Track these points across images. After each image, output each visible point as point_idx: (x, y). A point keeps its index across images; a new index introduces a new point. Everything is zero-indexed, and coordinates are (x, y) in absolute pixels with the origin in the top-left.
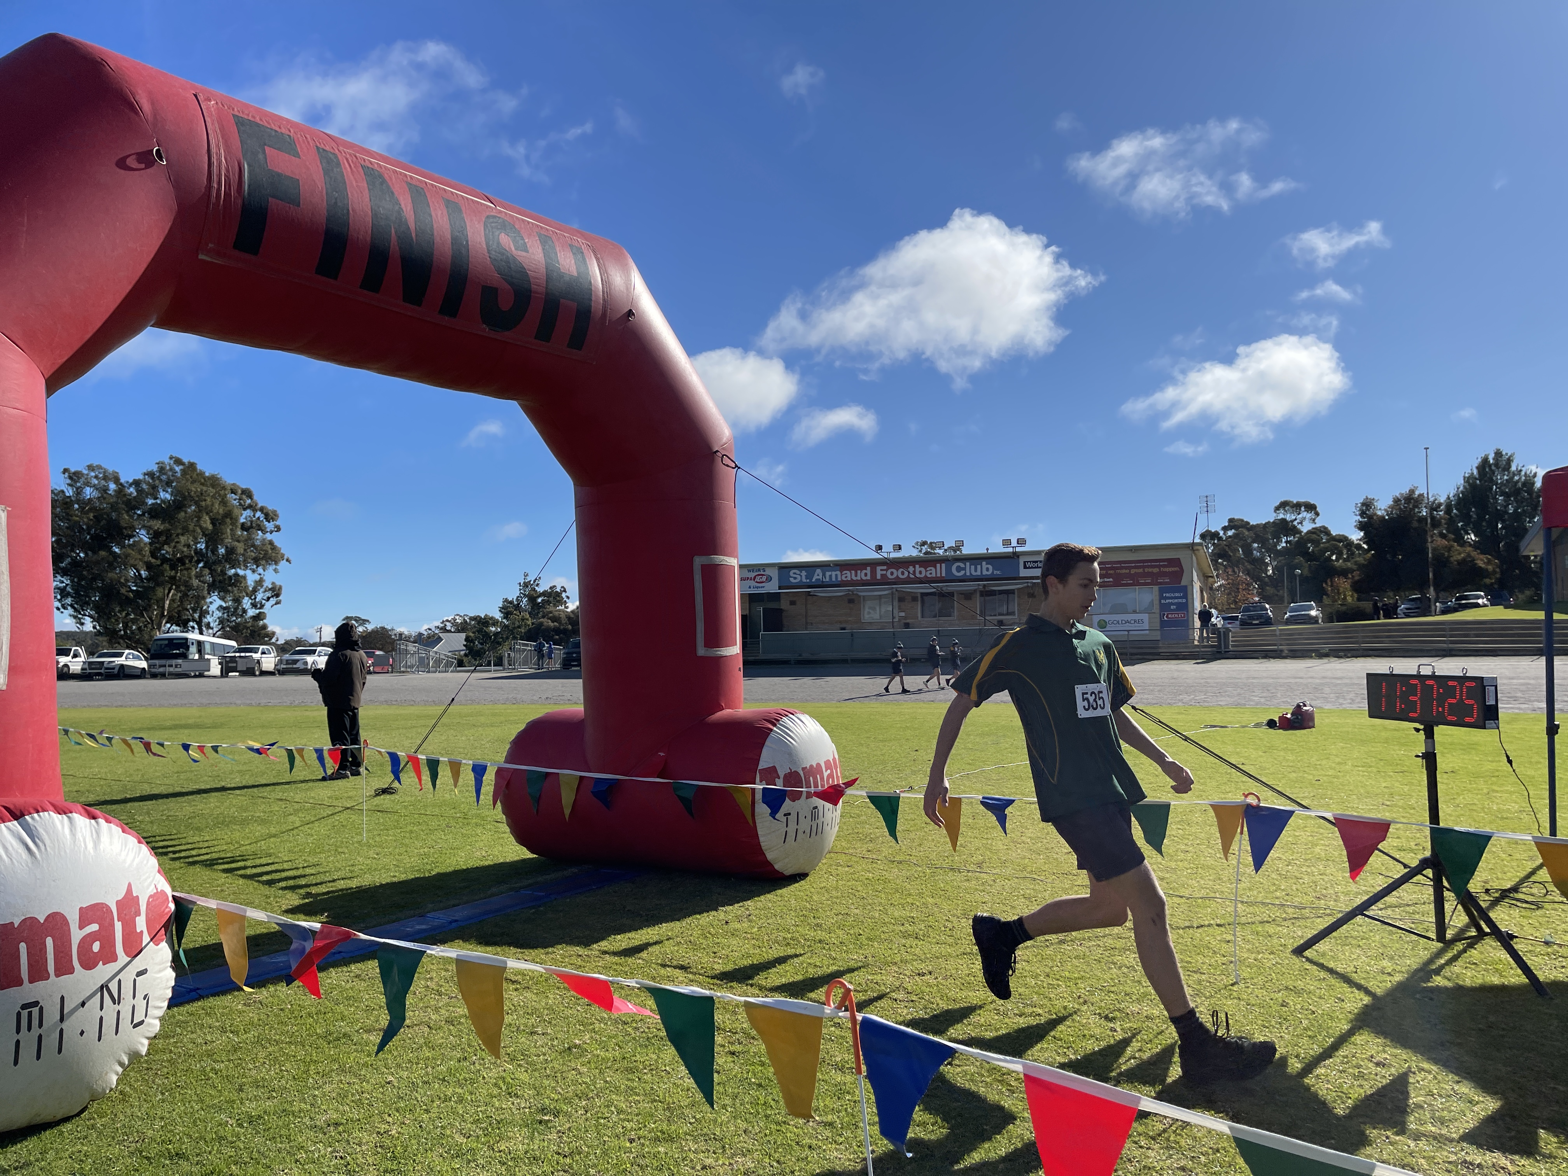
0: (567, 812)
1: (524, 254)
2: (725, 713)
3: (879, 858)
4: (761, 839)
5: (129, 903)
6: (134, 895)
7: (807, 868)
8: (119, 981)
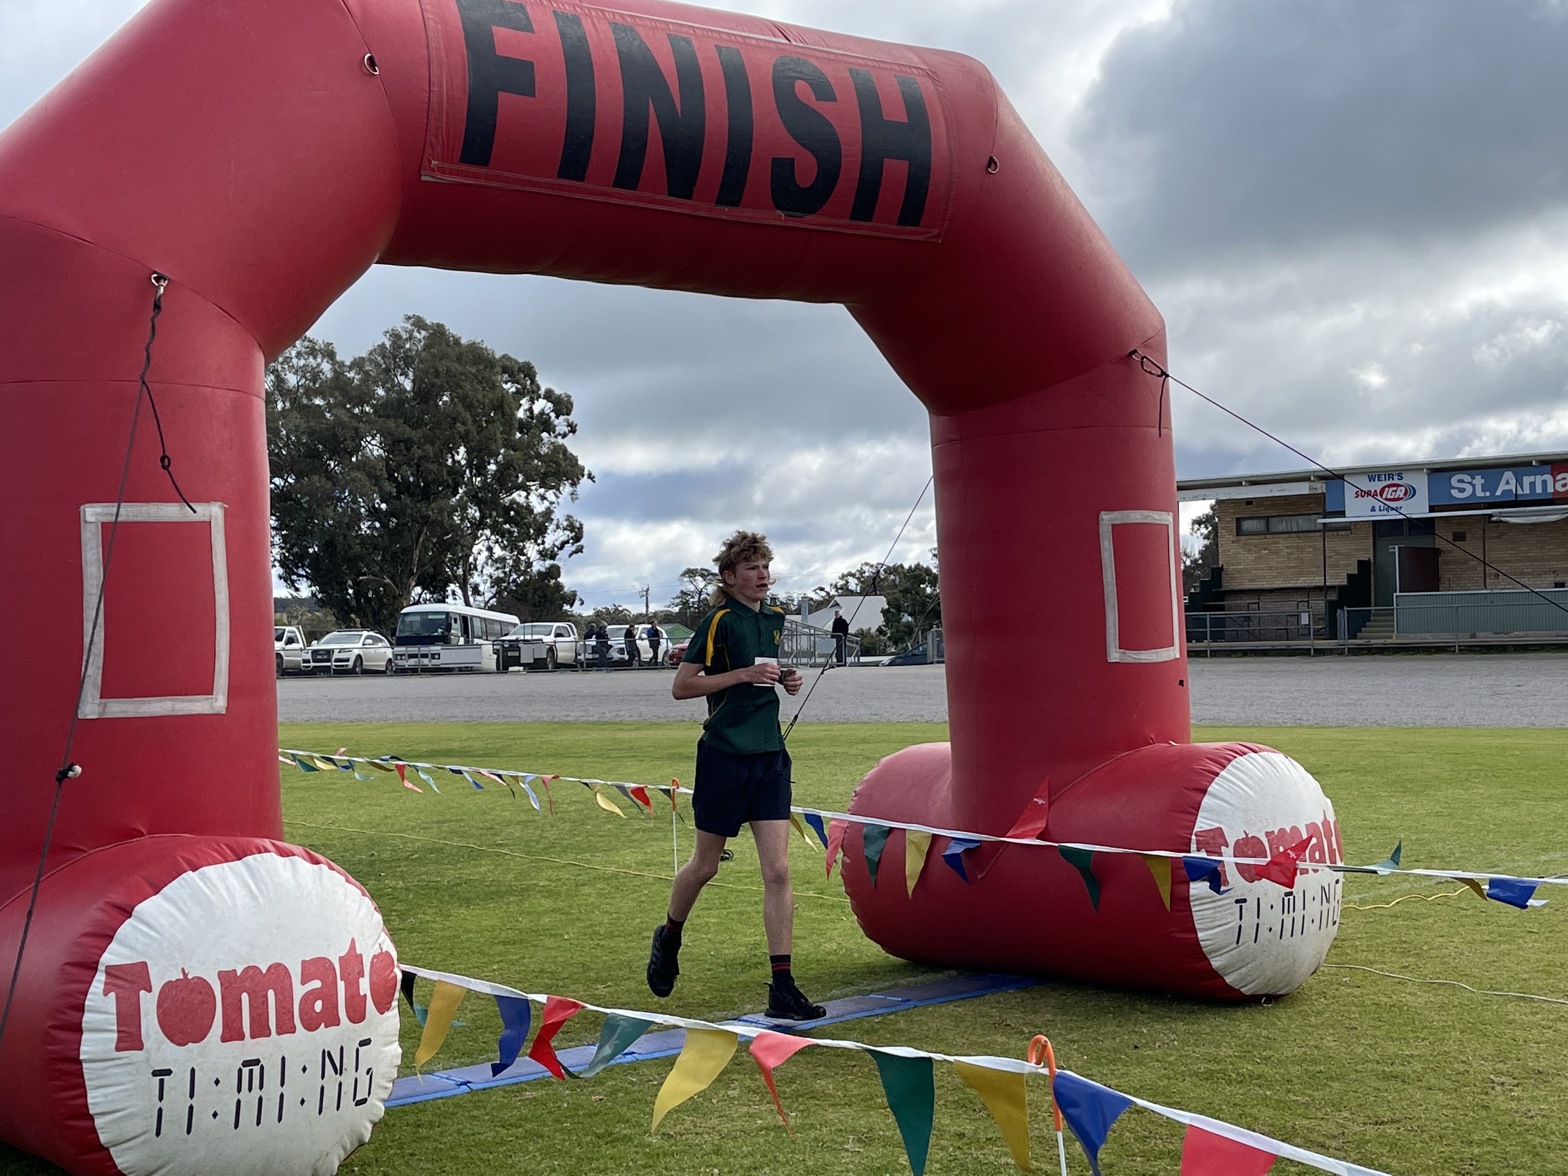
2: (1158, 748)
6: (358, 952)
7: (1280, 986)
8: (342, 1048)
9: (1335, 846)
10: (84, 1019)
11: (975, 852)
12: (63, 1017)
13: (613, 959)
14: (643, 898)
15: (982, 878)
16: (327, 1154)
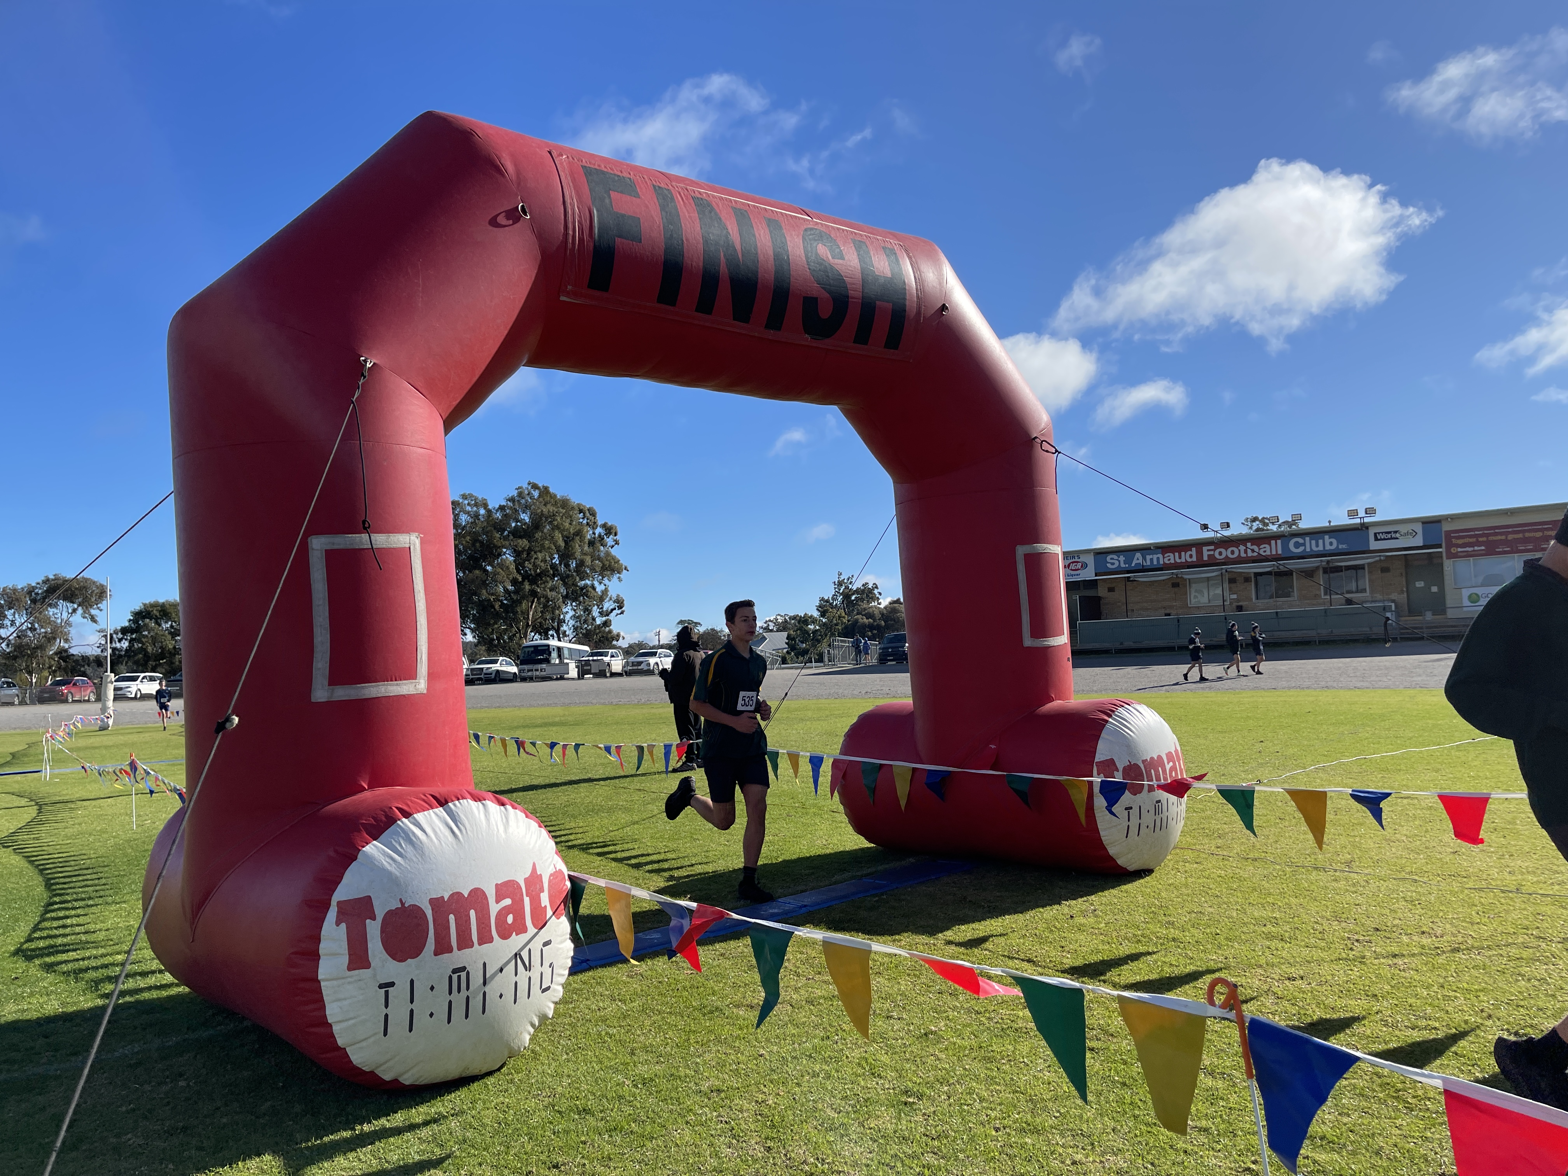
0: (903, 803)
1: (841, 261)
2: (1056, 704)
3: (1231, 855)
4: (1102, 833)
5: (534, 879)
6: (539, 873)
7: (1152, 864)
8: (530, 950)
9: (1182, 767)
10: (320, 946)
12: (304, 946)
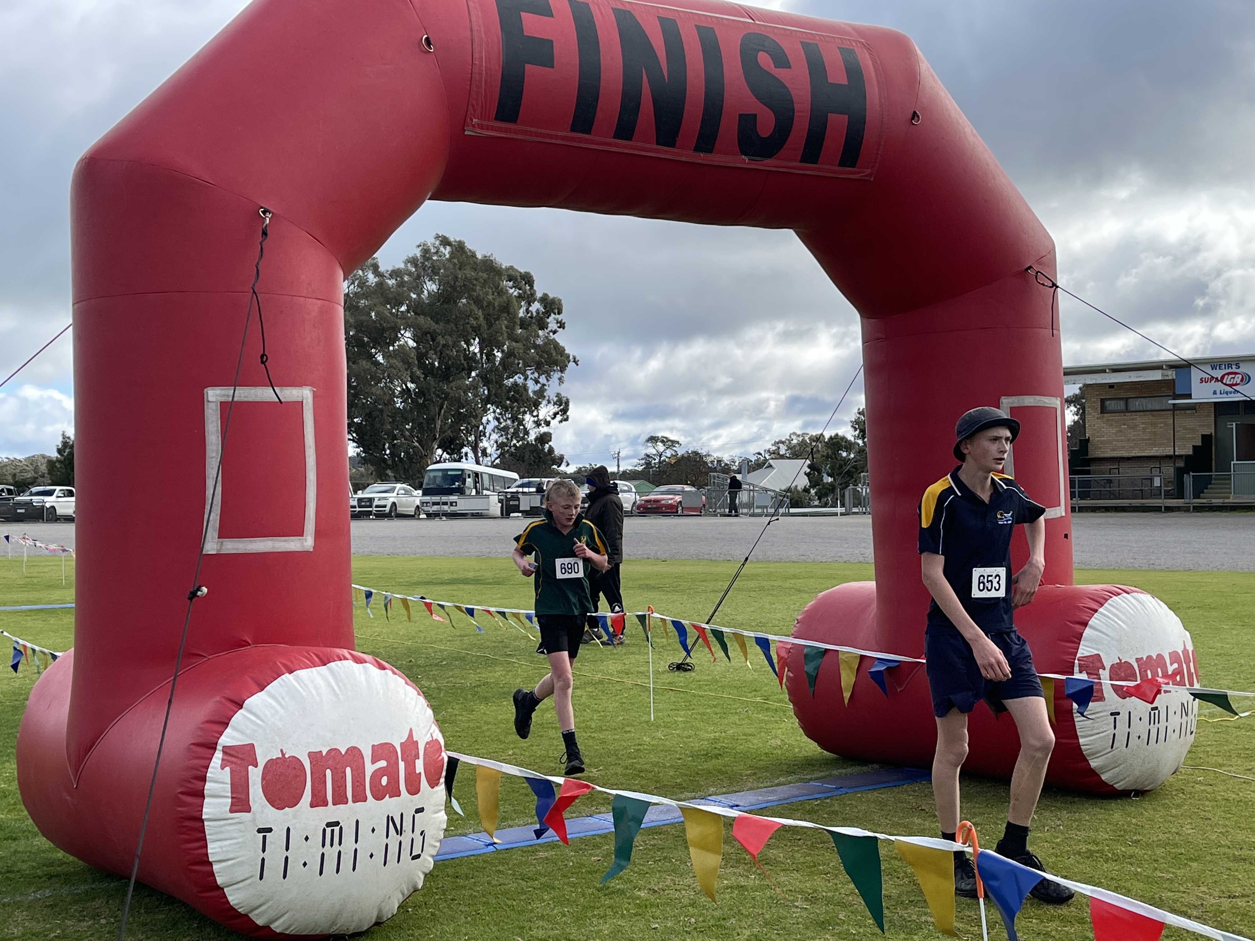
4: (1082, 741)
5: (410, 745)
6: (415, 740)
7: (1146, 783)
8: (402, 815)
9: (1193, 670)
10: (206, 787)
11: (895, 670)
12: (189, 785)
13: (603, 749)
14: (624, 700)
15: (900, 691)
16: (389, 897)
